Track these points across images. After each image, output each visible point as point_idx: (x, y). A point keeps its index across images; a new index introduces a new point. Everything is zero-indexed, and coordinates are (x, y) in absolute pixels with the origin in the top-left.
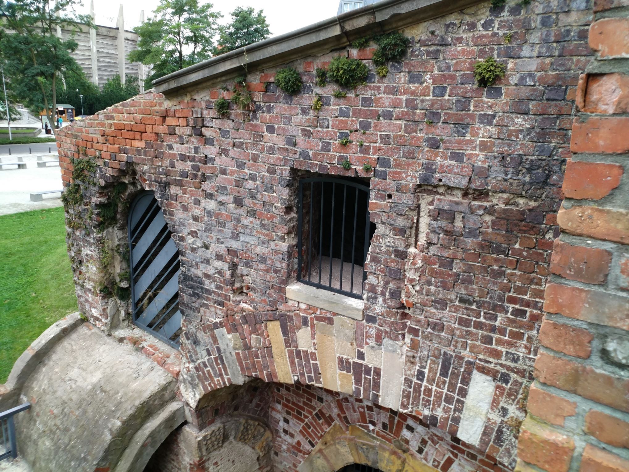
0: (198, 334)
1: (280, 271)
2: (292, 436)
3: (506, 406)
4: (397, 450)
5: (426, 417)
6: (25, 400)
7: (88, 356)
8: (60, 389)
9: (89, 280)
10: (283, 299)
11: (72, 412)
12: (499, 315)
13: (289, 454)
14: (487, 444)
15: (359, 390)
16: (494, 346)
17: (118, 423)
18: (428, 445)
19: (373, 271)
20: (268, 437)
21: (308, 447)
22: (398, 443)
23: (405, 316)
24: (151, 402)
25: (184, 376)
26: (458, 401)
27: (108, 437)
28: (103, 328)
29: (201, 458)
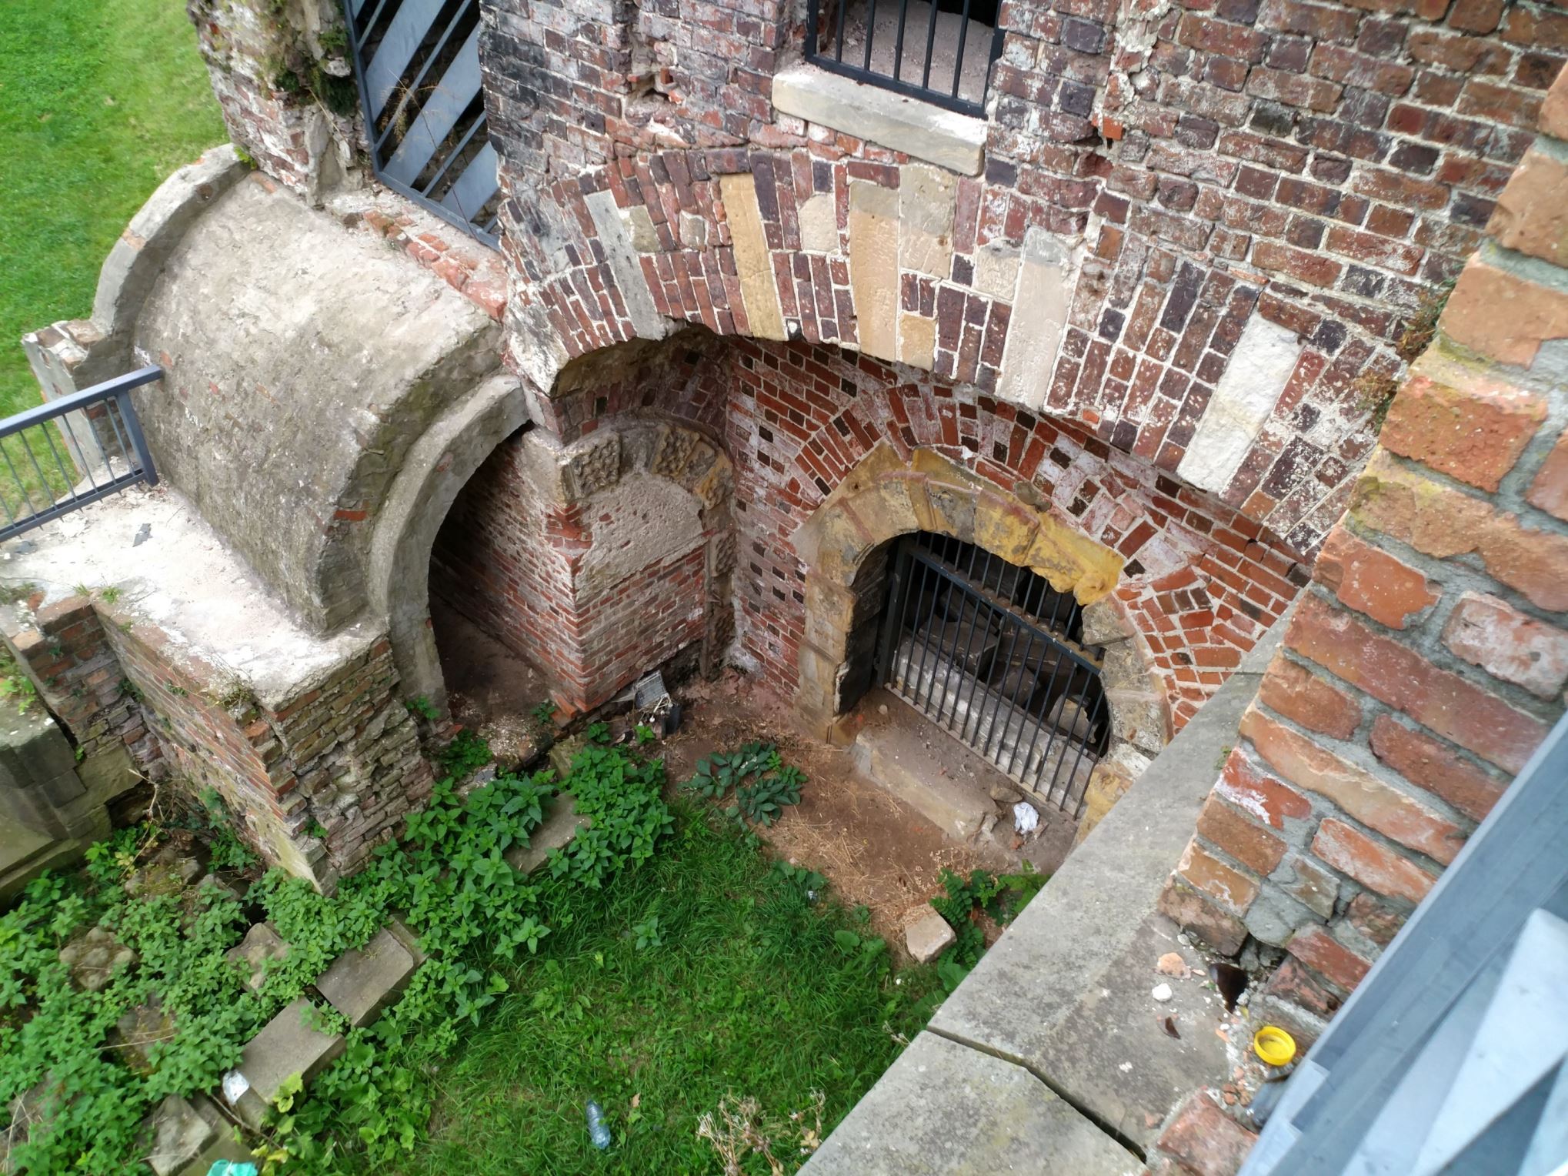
0: (542, 208)
1: (756, 27)
2: (779, 468)
3: (1315, 405)
4: (1021, 505)
5: (1107, 427)
6: (146, 361)
7: (274, 258)
8: (222, 335)
9: (240, 51)
10: (763, 113)
11: (261, 390)
12: (1357, 162)
13: (770, 506)
14: (1247, 491)
15: (950, 358)
16: (1321, 251)
17: (372, 419)
18: (1098, 496)
19: (1022, 28)
20: (724, 470)
21: (814, 493)
22: (1025, 491)
23: (1094, 164)
24: (443, 374)
25: (516, 313)
26: (1197, 389)
27: (352, 448)
28: (300, 188)
29: (571, 503)
